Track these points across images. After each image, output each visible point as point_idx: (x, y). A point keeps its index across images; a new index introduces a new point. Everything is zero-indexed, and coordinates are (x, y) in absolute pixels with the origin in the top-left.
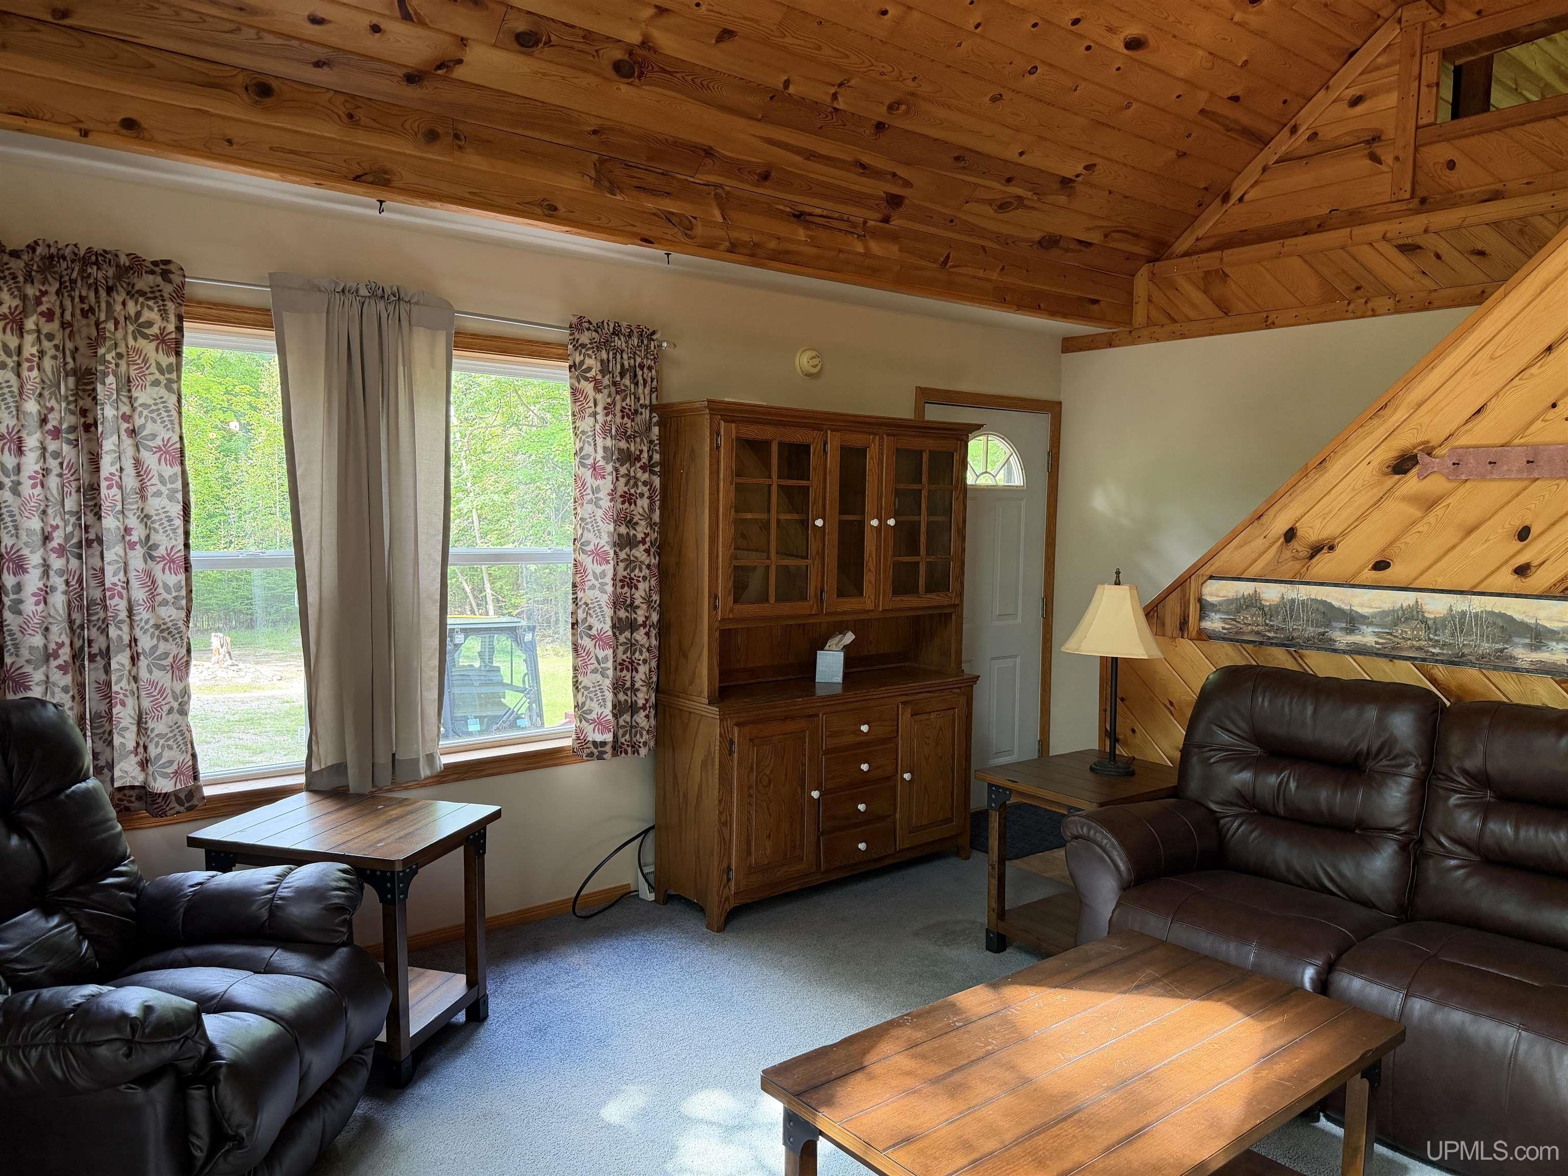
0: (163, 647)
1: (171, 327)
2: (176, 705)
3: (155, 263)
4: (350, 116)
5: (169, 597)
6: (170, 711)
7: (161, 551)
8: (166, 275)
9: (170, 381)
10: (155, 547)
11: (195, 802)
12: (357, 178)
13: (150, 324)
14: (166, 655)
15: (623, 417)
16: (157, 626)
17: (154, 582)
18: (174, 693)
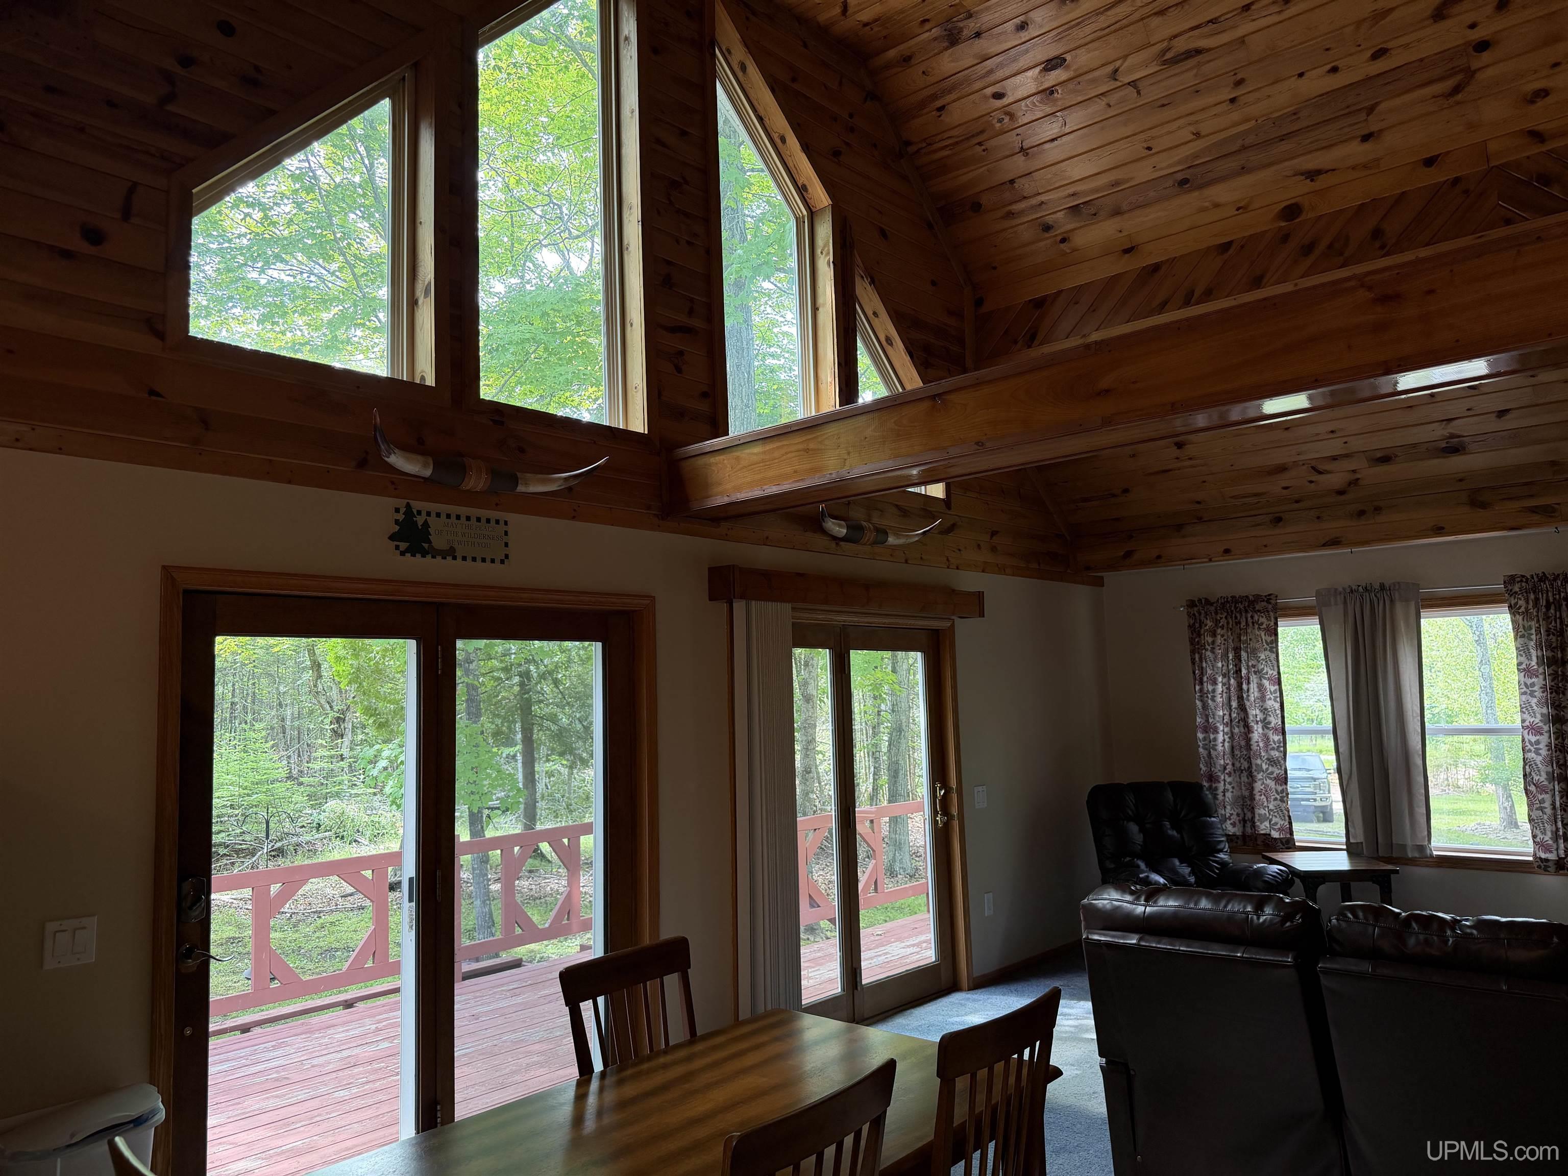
0: (1271, 769)
1: (1272, 624)
2: (1278, 797)
3: (1266, 596)
4: (1318, 518)
5: (1275, 747)
6: (1276, 799)
7: (1273, 725)
8: (1268, 601)
10: (1270, 723)
11: (1290, 845)
12: (1324, 545)
13: (1262, 624)
14: (1272, 773)
17: (1268, 739)
18: (1276, 791)
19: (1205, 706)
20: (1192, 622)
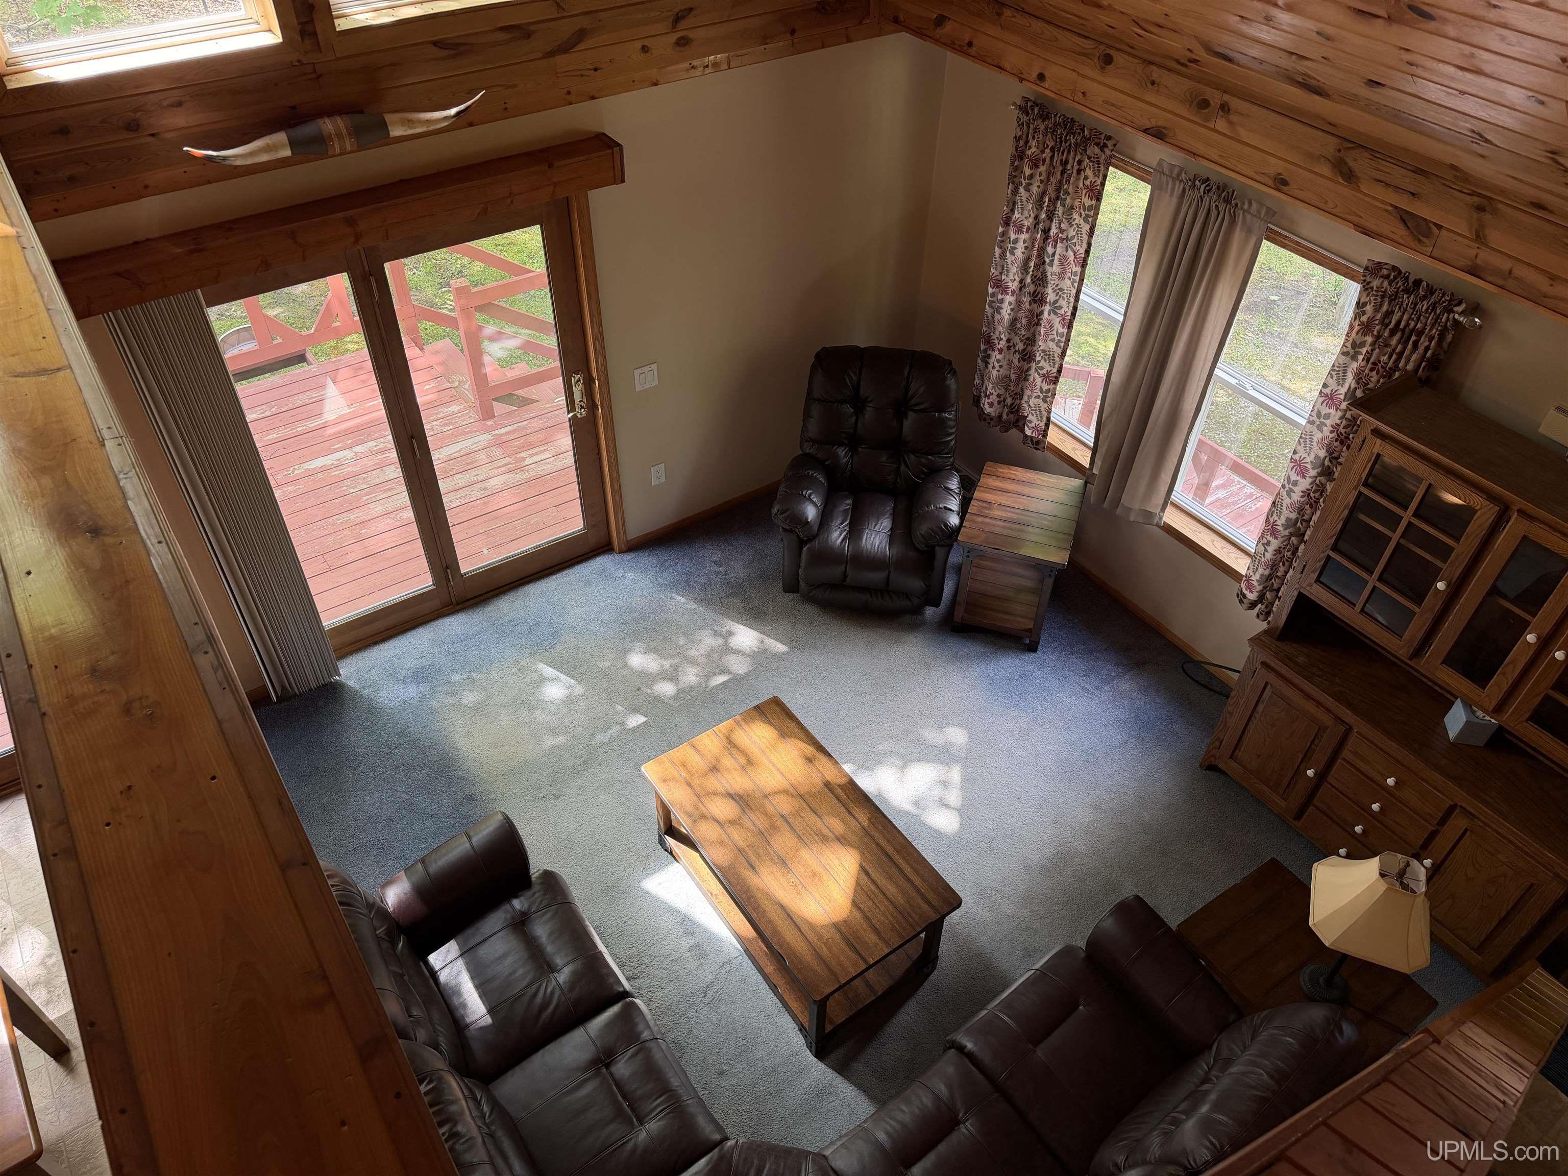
0: (1042, 363)
1: (1099, 182)
2: (1042, 396)
3: (1104, 137)
4: (1153, 83)
5: (1056, 339)
6: (1038, 397)
7: (1062, 311)
8: (1103, 149)
9: (1087, 216)
10: (1060, 307)
11: (1039, 447)
13: (1088, 177)
15: (1372, 370)
16: (1044, 351)
17: (1051, 327)
18: (1041, 389)
19: (1003, 256)
20: (1019, 133)
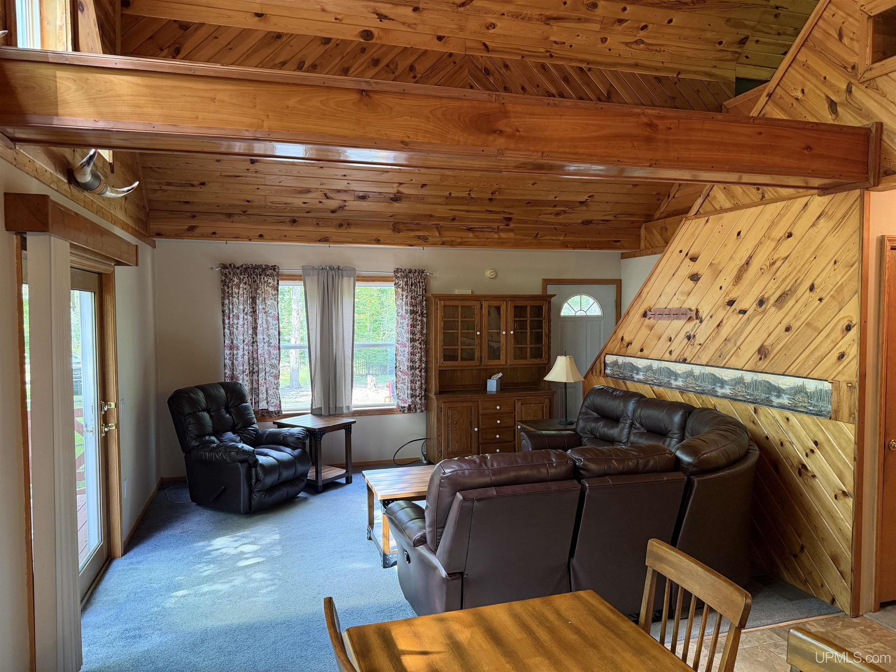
0: (273, 371)
1: (276, 283)
2: (275, 387)
3: (272, 266)
4: (317, 224)
5: (274, 357)
7: (273, 344)
8: (274, 270)
9: (275, 298)
10: (271, 343)
11: (280, 414)
12: (319, 241)
13: (270, 283)
14: (273, 373)
15: (412, 299)
16: (270, 365)
17: (270, 353)
18: (274, 383)
19: (231, 333)
20: (224, 278)
